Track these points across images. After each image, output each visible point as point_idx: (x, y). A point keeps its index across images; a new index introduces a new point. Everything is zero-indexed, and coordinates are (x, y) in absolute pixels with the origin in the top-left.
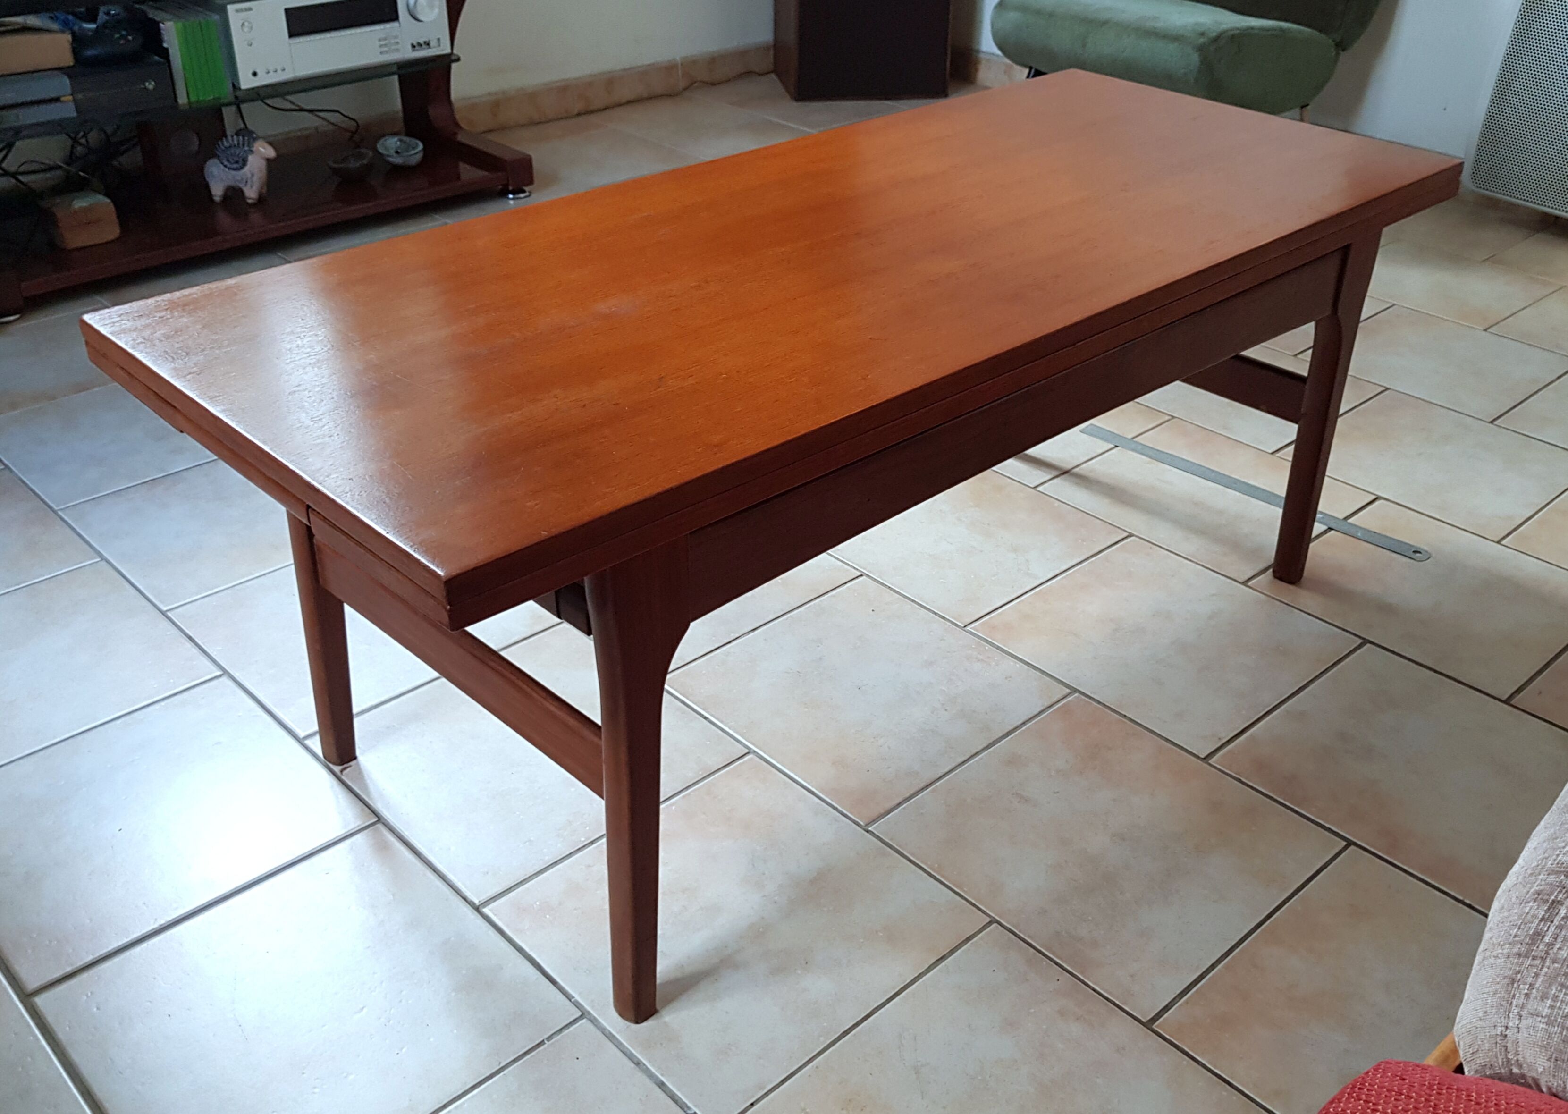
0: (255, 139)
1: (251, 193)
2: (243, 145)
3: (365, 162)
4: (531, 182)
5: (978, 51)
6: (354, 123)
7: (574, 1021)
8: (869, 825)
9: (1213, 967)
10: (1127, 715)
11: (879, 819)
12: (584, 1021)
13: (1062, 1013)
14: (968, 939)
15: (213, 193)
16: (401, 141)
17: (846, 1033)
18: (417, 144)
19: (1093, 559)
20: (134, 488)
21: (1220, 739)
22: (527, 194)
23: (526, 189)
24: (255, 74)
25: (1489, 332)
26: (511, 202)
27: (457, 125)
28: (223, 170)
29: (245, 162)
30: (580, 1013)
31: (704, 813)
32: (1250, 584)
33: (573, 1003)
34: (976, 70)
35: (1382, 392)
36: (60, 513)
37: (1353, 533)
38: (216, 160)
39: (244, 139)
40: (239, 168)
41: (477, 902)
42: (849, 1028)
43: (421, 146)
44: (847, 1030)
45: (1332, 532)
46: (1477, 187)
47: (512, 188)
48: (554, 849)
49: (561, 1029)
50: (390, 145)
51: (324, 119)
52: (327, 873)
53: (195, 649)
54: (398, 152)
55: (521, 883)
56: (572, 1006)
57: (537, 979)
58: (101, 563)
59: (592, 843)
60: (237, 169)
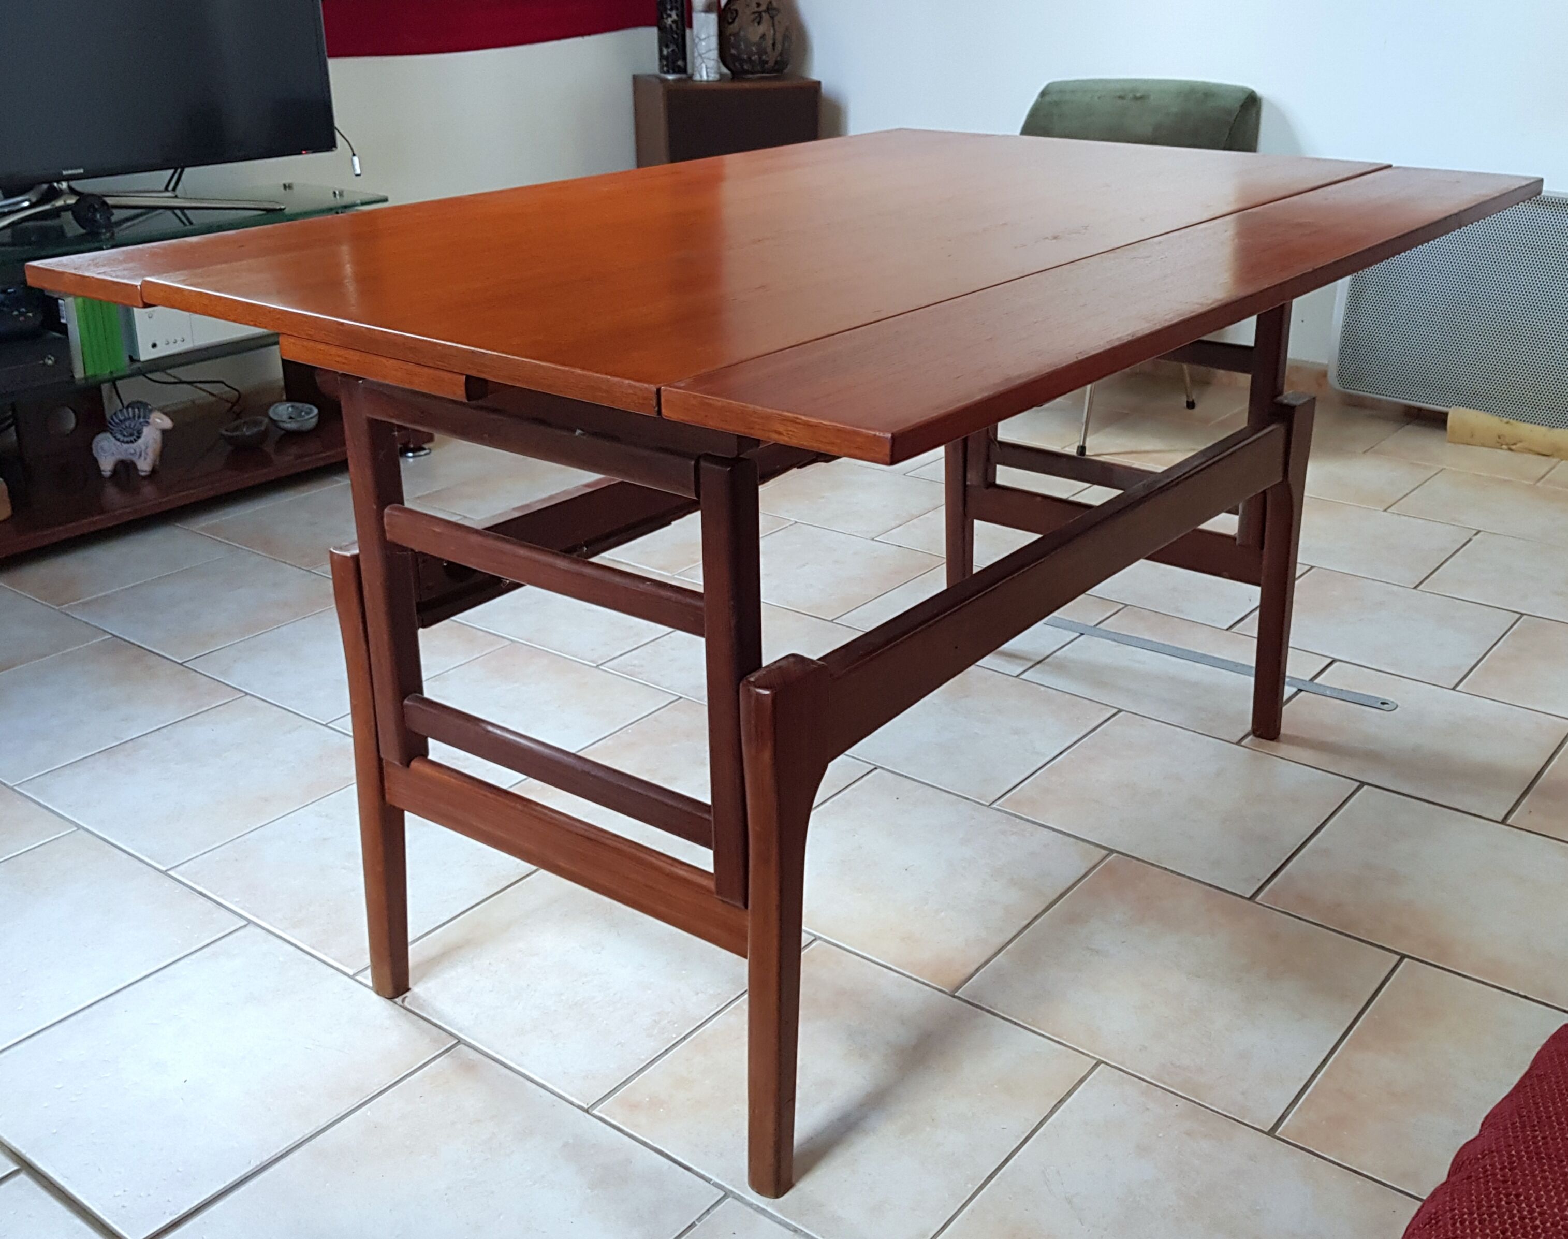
0: (151, 411)
1: (144, 466)
2: (139, 417)
3: (263, 428)
6: (236, 393)
7: (720, 1202)
8: (955, 992)
9: (1314, 1076)
10: (1168, 867)
11: (962, 985)
12: (729, 1200)
13: (1189, 1134)
14: (1081, 1081)
15: (102, 468)
16: (292, 407)
17: (991, 1177)
18: (311, 409)
19: (1092, 734)
20: (93, 758)
21: (1259, 880)
22: (427, 451)
23: (426, 446)
24: (154, 347)
25: (1390, 512)
26: (411, 460)
28: (115, 444)
29: (140, 433)
30: (724, 1194)
32: (1243, 743)
33: (713, 1184)
35: (1309, 570)
36: (16, 788)
37: (1322, 692)
38: (108, 435)
39: (140, 412)
40: (133, 440)
41: (586, 1107)
42: (993, 1172)
43: (316, 411)
44: (991, 1175)
45: (1303, 693)
46: (1344, 388)
47: (412, 446)
48: (648, 1048)
49: (708, 1210)
50: (282, 411)
51: (204, 390)
52: (421, 1097)
53: (210, 904)
54: (291, 418)
55: (625, 1083)
56: (712, 1187)
57: (670, 1167)
58: (79, 831)
59: (685, 1038)
60: (132, 442)
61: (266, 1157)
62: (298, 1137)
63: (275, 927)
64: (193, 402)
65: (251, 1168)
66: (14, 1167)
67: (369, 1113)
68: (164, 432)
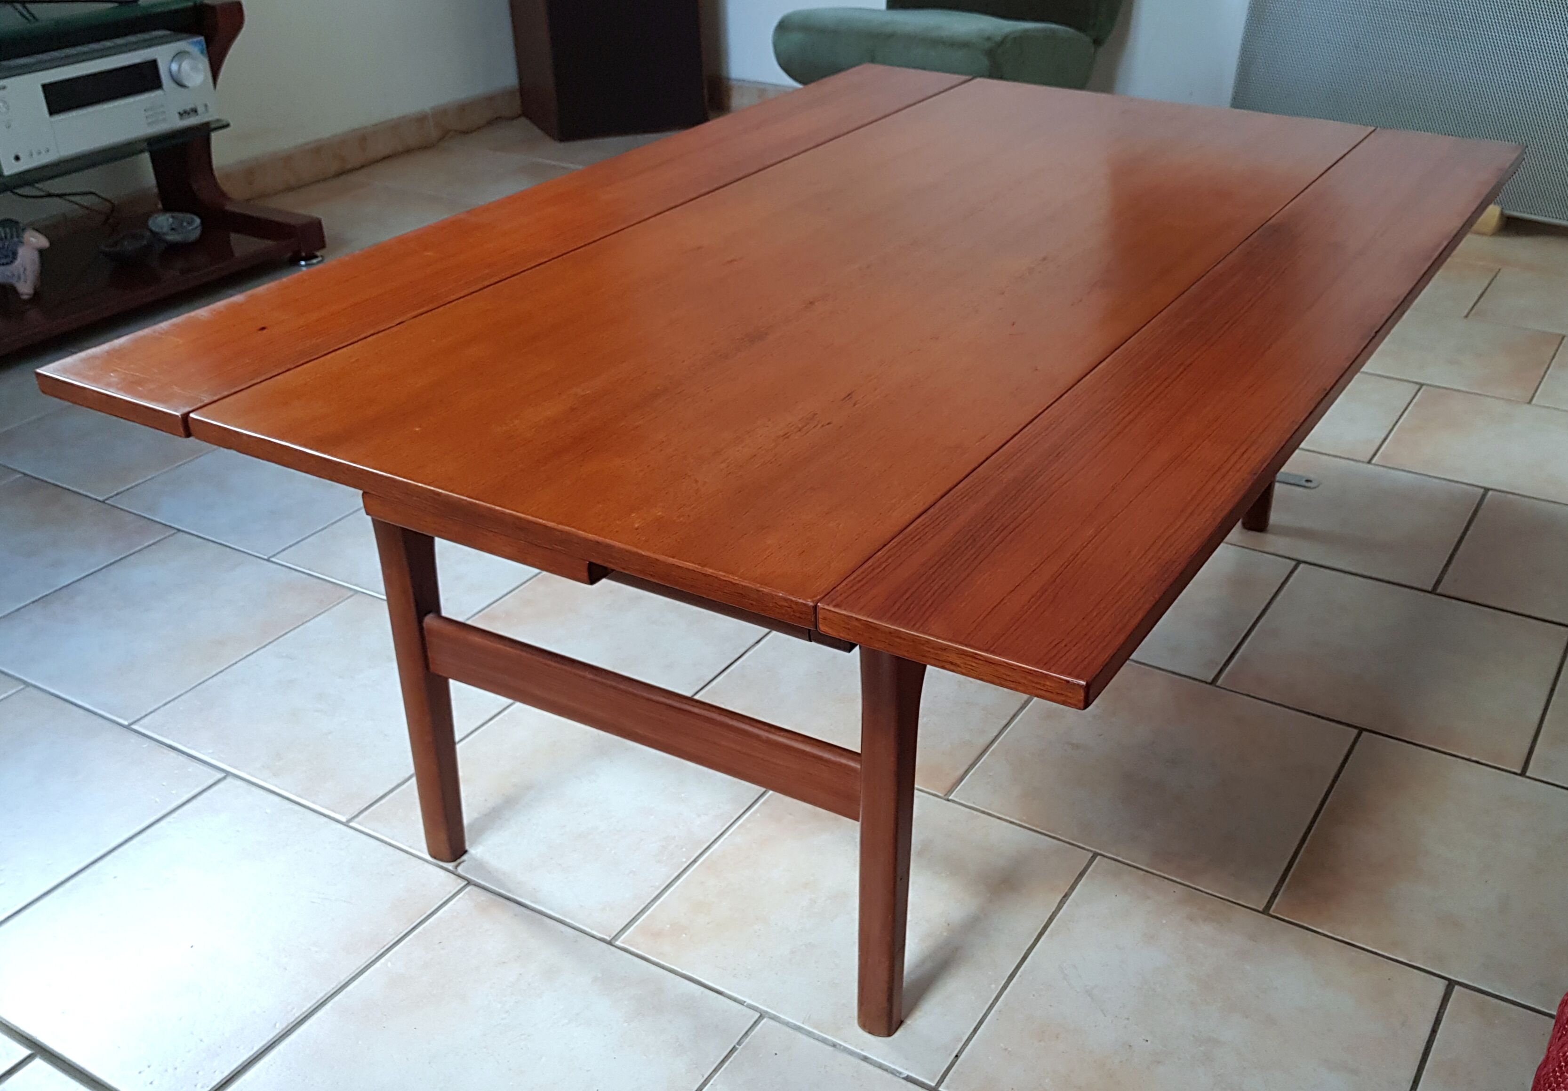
0: (24, 230)
1: (25, 289)
2: (12, 237)
3: (145, 242)
4: (323, 246)
5: (729, 79)
6: (107, 204)
7: (756, 1023)
8: (949, 794)
9: (1296, 853)
11: (954, 787)
12: (765, 1020)
13: (1190, 919)
14: (1082, 874)
16: (173, 217)
17: (1013, 976)
18: (192, 219)
22: (320, 259)
23: (318, 254)
24: (17, 158)
26: (304, 269)
27: (223, 195)
29: (15, 255)
30: (759, 1015)
31: (790, 814)
33: (747, 1006)
34: (729, 97)
39: (11, 231)
40: (9, 262)
41: (608, 939)
42: (1014, 971)
43: (198, 221)
44: (1012, 974)
47: (303, 254)
48: (662, 874)
49: (746, 1033)
50: (162, 222)
51: (76, 204)
52: (440, 943)
53: (182, 759)
54: (173, 229)
55: (643, 911)
56: (748, 1010)
57: (702, 993)
58: (28, 689)
59: (695, 861)
60: (7, 264)
61: (291, 1018)
62: (320, 995)
63: (257, 778)
64: (64, 215)
65: (277, 1031)
66: (26, 1052)
67: (389, 964)
68: (42, 252)
